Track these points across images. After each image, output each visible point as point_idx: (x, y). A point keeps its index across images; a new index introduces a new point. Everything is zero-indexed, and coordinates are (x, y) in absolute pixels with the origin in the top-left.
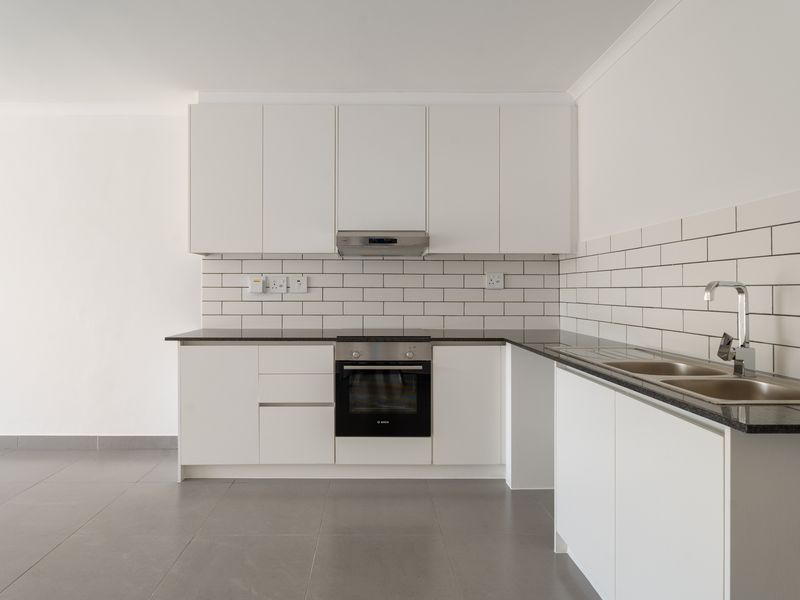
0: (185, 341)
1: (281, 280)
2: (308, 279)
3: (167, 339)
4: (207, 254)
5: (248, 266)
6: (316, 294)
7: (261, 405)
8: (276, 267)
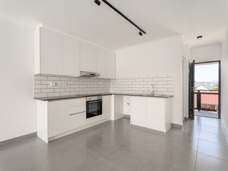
8: (58, 79)
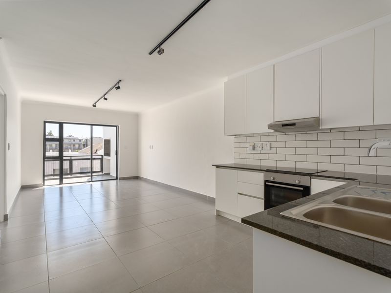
0: (218, 167)
1: (260, 145)
2: (270, 144)
3: (213, 165)
4: (235, 135)
5: (249, 139)
6: (274, 150)
7: (239, 194)
